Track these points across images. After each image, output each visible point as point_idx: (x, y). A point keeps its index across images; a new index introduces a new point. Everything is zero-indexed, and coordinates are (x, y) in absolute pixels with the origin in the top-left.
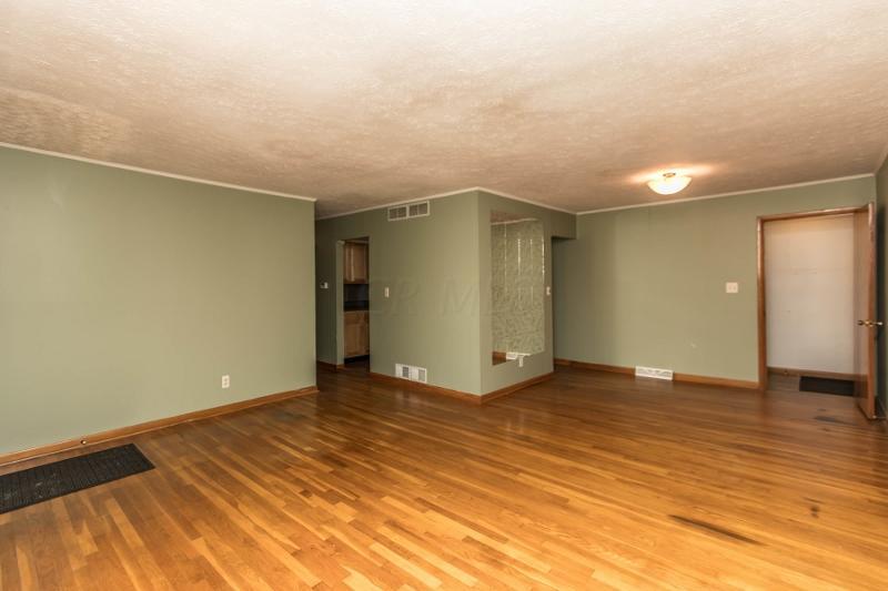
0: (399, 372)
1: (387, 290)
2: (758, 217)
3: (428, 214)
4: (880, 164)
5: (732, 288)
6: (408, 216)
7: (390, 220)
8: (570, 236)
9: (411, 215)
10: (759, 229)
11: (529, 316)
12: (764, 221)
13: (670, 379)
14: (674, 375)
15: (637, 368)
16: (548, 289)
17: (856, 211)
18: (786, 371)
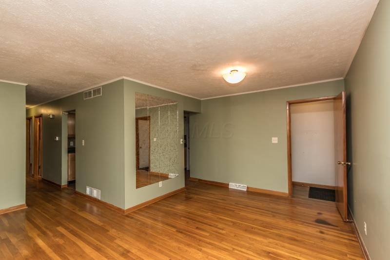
0: (88, 191)
1: (83, 141)
2: (287, 102)
3: (101, 95)
4: (346, 73)
5: (275, 140)
6: (92, 97)
7: (85, 99)
8: (198, 112)
9: (93, 96)
10: (288, 108)
11: (167, 156)
12: (290, 104)
13: (246, 190)
14: (248, 188)
15: (230, 183)
16: (181, 140)
17: (334, 99)
18: (303, 184)
